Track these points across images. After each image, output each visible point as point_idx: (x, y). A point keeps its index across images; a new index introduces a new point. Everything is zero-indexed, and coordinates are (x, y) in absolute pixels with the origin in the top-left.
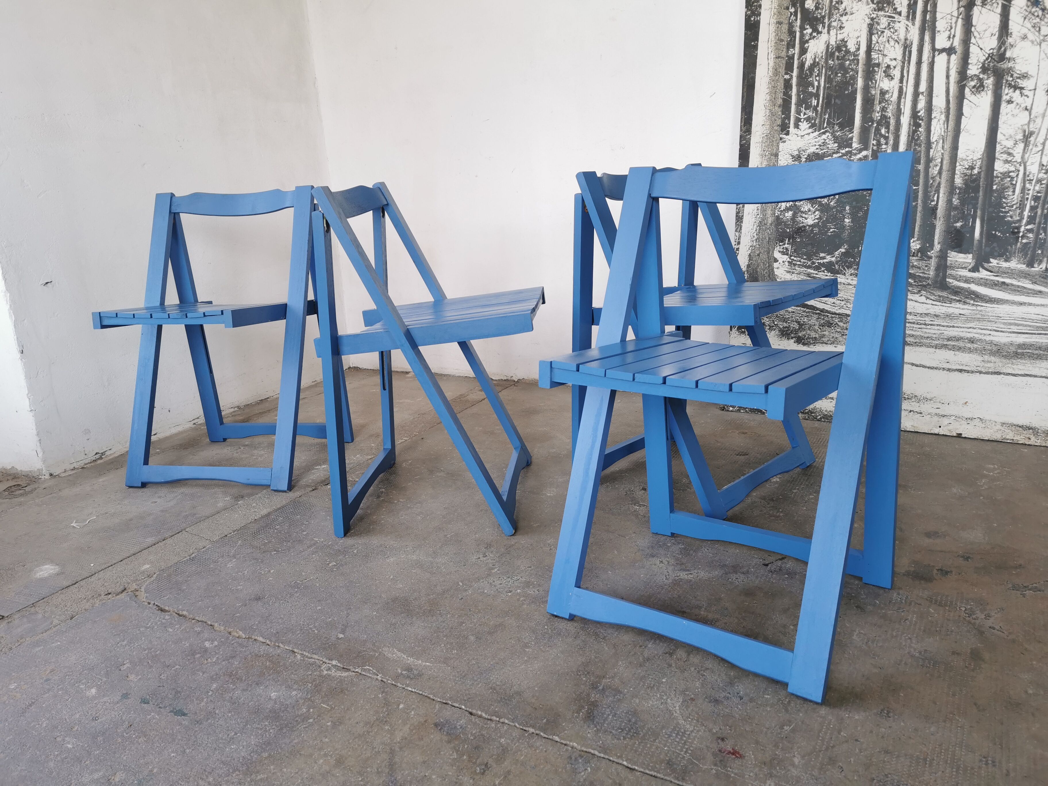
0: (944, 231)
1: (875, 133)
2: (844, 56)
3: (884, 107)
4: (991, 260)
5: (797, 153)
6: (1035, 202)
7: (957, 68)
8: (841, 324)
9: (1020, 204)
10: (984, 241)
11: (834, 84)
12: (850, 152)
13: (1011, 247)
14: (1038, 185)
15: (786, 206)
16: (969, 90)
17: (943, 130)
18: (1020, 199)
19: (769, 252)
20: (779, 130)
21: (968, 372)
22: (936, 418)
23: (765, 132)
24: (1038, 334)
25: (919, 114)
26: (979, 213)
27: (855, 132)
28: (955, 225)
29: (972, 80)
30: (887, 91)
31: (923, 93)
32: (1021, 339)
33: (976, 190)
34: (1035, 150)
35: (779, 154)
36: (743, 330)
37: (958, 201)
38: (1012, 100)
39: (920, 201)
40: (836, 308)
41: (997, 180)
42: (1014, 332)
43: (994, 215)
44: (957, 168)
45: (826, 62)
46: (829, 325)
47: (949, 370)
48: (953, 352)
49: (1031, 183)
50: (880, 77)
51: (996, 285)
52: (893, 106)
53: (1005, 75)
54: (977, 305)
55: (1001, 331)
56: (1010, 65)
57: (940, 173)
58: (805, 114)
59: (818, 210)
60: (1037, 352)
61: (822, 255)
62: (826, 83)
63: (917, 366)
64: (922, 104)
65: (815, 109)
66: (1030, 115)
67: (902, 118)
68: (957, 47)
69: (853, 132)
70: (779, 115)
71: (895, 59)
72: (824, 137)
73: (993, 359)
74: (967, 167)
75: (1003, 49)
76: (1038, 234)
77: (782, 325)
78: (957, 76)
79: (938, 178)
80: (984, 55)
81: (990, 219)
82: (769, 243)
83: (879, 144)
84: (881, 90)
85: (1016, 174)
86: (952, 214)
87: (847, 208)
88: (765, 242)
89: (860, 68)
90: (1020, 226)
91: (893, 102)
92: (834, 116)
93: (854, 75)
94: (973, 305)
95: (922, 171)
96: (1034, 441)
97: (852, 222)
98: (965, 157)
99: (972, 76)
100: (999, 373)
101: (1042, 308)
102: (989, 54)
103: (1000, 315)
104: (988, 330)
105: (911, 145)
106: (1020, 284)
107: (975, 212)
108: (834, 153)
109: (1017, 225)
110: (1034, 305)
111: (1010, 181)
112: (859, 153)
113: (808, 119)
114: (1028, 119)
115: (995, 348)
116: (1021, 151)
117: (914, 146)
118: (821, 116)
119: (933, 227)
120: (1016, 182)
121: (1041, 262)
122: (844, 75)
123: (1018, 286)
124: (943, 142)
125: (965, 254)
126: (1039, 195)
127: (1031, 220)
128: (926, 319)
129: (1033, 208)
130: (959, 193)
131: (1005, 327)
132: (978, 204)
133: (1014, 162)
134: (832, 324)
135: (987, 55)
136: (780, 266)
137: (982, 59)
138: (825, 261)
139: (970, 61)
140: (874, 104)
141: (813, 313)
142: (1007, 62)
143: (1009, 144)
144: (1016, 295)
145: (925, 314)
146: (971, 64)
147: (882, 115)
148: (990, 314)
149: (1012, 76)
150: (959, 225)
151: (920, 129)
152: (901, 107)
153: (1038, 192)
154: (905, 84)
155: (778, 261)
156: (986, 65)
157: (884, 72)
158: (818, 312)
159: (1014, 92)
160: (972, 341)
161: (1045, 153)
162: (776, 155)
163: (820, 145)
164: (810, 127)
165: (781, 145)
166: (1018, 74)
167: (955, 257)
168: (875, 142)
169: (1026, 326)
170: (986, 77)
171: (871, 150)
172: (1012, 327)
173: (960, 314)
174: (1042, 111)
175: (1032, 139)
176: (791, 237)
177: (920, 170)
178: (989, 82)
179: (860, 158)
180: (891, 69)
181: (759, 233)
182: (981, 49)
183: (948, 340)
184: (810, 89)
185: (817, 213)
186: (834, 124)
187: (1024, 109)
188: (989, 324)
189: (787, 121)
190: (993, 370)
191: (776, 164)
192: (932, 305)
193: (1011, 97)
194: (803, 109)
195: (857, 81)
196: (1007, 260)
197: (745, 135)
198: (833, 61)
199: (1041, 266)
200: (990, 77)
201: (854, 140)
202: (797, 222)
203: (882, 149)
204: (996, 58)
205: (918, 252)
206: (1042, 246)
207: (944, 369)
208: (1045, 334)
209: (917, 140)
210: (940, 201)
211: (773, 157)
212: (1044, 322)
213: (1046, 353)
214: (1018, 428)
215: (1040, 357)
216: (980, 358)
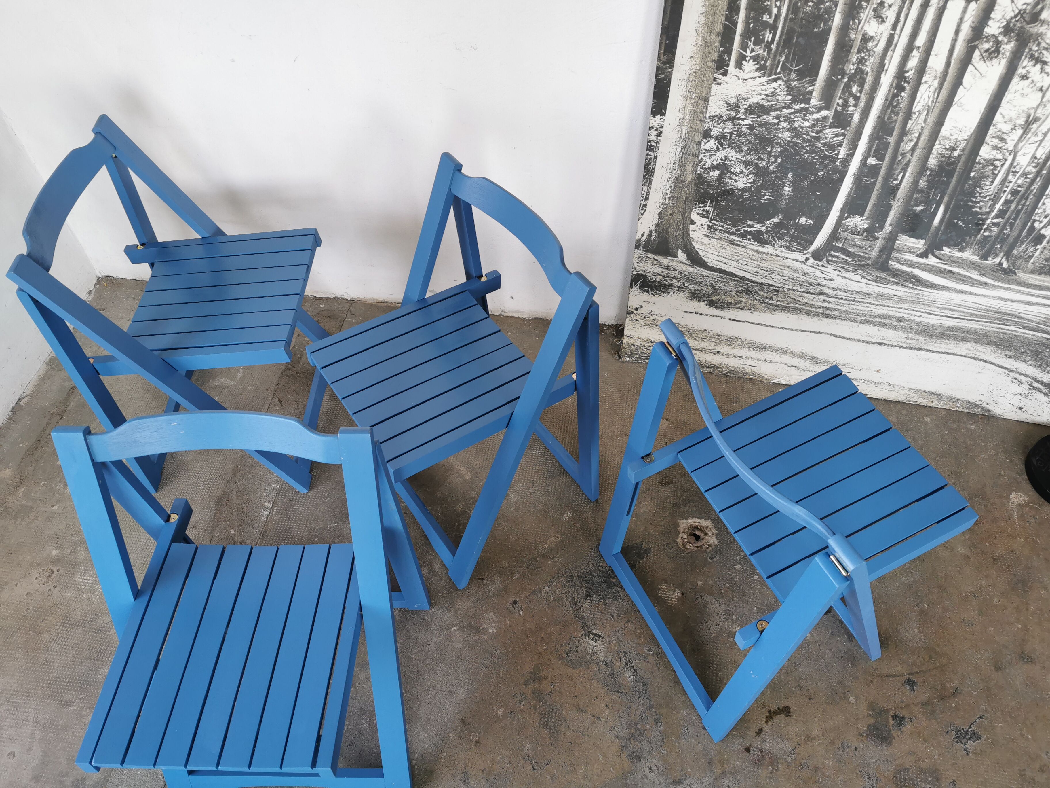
0: (901, 213)
1: (843, 90)
3: (863, 58)
4: (944, 248)
5: (734, 100)
6: (1012, 196)
7: (973, 22)
8: (762, 293)
9: (995, 196)
10: (942, 228)
11: (801, 15)
12: (806, 110)
13: (970, 238)
14: (1022, 179)
15: (712, 164)
16: (979, 54)
17: (931, 99)
18: (996, 190)
19: (685, 214)
20: (713, 67)
21: (888, 345)
23: (693, 67)
24: (970, 320)
25: (907, 75)
26: (946, 199)
27: (817, 85)
28: (914, 208)
29: (987, 41)
30: (872, 37)
31: (919, 47)
32: (951, 323)
33: (950, 174)
34: (1034, 139)
35: (711, 98)
36: (647, 289)
37: (925, 183)
38: (1028, 76)
39: (880, 178)
40: (758, 277)
41: (977, 167)
42: (946, 317)
43: (962, 203)
44: (935, 147)
46: (748, 292)
47: (869, 342)
48: (876, 328)
49: (1015, 176)
50: (867, 16)
51: (941, 272)
52: (875, 58)
53: (1029, 42)
54: (915, 289)
55: (933, 314)
56: (1042, 29)
57: (913, 150)
58: (753, 51)
59: (753, 173)
60: (963, 335)
61: (750, 222)
62: (790, 12)
63: (836, 336)
64: (913, 63)
65: (768, 46)
66: (1043, 97)
67: (883, 76)
69: (814, 85)
70: (716, 47)
72: (775, 85)
73: (917, 337)
74: (948, 147)
75: (1040, 7)
76: (1004, 228)
77: (692, 288)
78: (970, 32)
79: (909, 156)
80: (1013, 11)
81: (957, 207)
82: (685, 203)
83: (845, 105)
84: (864, 35)
85: (1001, 163)
86: (915, 196)
87: (790, 175)
88: (681, 201)
90: (987, 219)
91: (876, 54)
92: (793, 60)
93: (831, 8)
94: (911, 288)
95: (892, 144)
96: (936, 404)
97: (793, 191)
98: (948, 136)
99: (989, 36)
100: (919, 349)
101: (982, 298)
102: (1020, 11)
103: (937, 300)
104: (920, 312)
105: (886, 112)
106: (967, 274)
107: (942, 197)
108: (784, 108)
109: (984, 217)
110: (975, 294)
111: (992, 170)
112: (817, 113)
113: (756, 59)
114: (1039, 102)
115: (922, 328)
116: (1017, 139)
117: (890, 114)
118: (775, 56)
119: (889, 208)
120: (999, 172)
121: (997, 256)
123: (965, 276)
124: (927, 114)
125: (917, 238)
126: (1019, 189)
127: (1001, 213)
128: (857, 296)
129: (1007, 202)
130: (930, 175)
131: (939, 311)
132: (947, 189)
133: (1004, 149)
134: (751, 292)
135: (1017, 11)
136: (697, 229)
137: (1010, 14)
138: (753, 229)
139: (992, 16)
140: (850, 52)
141: (731, 280)
142: (1039, 25)
143: (1006, 128)
144: (959, 283)
145: (857, 292)
146: (993, 19)
147: (857, 68)
148: (927, 298)
149: (1039, 44)
150: (919, 208)
151: (903, 94)
152: (886, 61)
153: (1019, 186)
154: (898, 31)
155: (695, 223)
156: (1011, 25)
157: (875, 10)
158: (737, 279)
159: (1034, 65)
160: (900, 320)
161: (1042, 145)
162: (706, 100)
163: (767, 95)
164: (757, 70)
165: (714, 87)
166: (1047, 44)
167: (904, 241)
168: (840, 102)
169: (960, 312)
170: (1006, 40)
171: (833, 111)
172: (945, 311)
173: (895, 295)
175: (1034, 126)
176: (714, 200)
177: (889, 143)
178: (1008, 48)
179: (818, 118)
180: (884, 7)
181: (674, 190)
182: (1013, 1)
183: (875, 317)
184: (766, 17)
185: (751, 176)
186: (791, 71)
187: (1038, 89)
188: (923, 307)
189: (726, 56)
190: (914, 346)
191: (704, 110)
192: (867, 284)
193: (1028, 72)
194: (751, 44)
195: (834, 16)
196: (960, 251)
197: (665, 67)
199: (994, 260)
200: (1011, 42)
201: (814, 94)
202: (723, 183)
203: (848, 111)
204: (1027, 17)
205: (864, 232)
206: (1003, 241)
207: (863, 341)
208: (977, 321)
209: (896, 106)
210: (905, 180)
211: (701, 102)
212: (980, 310)
213: (972, 336)
214: (924, 394)
215: (964, 340)
216: (903, 335)
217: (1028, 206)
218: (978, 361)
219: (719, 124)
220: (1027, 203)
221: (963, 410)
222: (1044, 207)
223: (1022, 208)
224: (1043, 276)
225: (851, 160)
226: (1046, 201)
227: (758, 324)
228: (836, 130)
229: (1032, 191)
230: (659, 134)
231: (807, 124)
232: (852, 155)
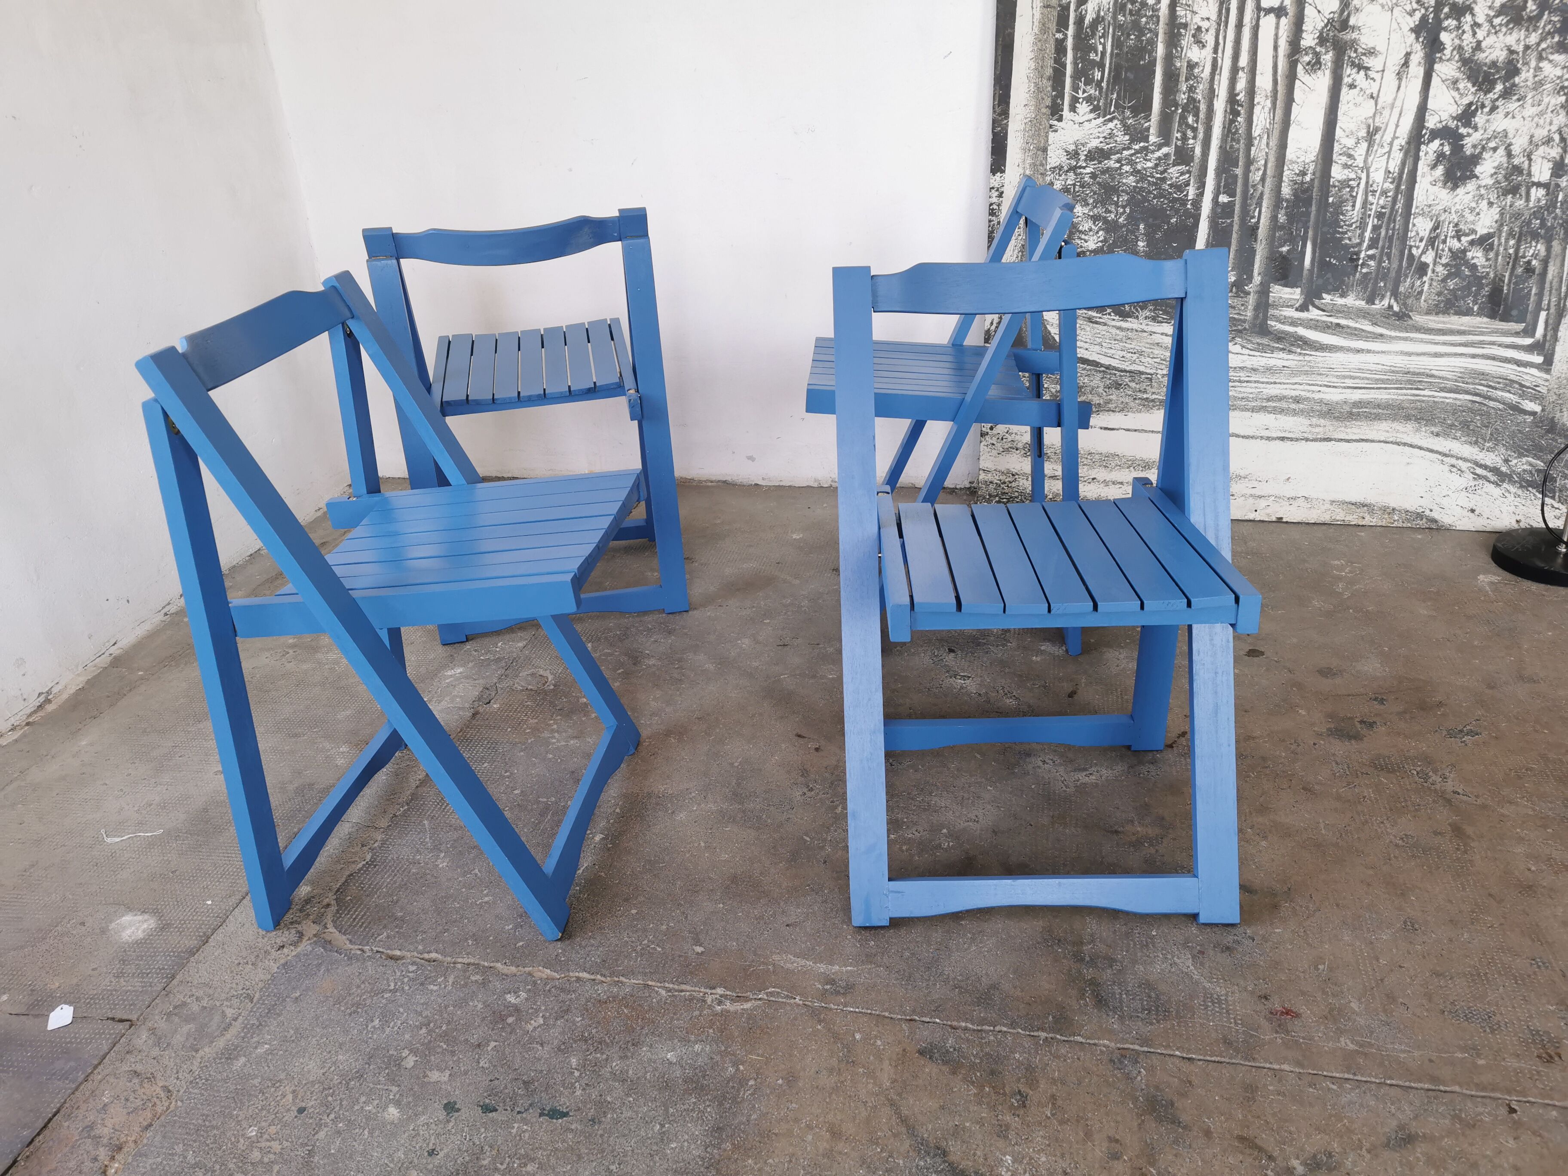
0: (1267, 258)
1: (1179, 122)
2: (1140, 10)
3: (1192, 86)
4: (1324, 295)
5: (1073, 147)
6: (1378, 220)
7: (1288, 37)
8: (1133, 385)
9: (1361, 223)
10: (1315, 270)
11: (1125, 50)
12: (1145, 149)
13: (1349, 278)
14: (1383, 198)
16: (1302, 67)
17: (1268, 121)
18: (1360, 216)
20: (1048, 113)
21: (1291, 439)
22: (1251, 500)
23: (1029, 116)
24: (1377, 388)
25: (1238, 98)
26: (1310, 233)
27: (1152, 120)
28: (1280, 249)
29: (1306, 54)
30: (1197, 63)
31: (1243, 68)
32: (1357, 396)
33: (1308, 202)
34: (1381, 151)
35: (1049, 148)
37: (1285, 217)
38: (1355, 84)
39: (1236, 218)
40: (1126, 364)
41: (1334, 191)
42: (1349, 387)
43: (1328, 236)
44: (1284, 174)
45: (1115, 17)
46: (1118, 386)
47: (1268, 438)
48: (1272, 416)
49: (1375, 196)
50: (1188, 42)
51: (1329, 327)
52: (1204, 85)
53: (1347, 50)
54: (1305, 354)
55: (1334, 387)
56: (1354, 35)
57: (1263, 179)
58: (1084, 92)
59: (1103, 230)
60: (1375, 411)
62: (1114, 48)
64: (1241, 84)
65: (1099, 84)
66: (1376, 105)
67: (1215, 102)
68: (1289, 7)
69: (1150, 121)
70: (1048, 92)
71: (1208, 19)
72: (1111, 125)
73: (1322, 422)
74: (1297, 172)
75: (1346, 13)
76: (1380, 262)
78: (1287, 47)
79: (1260, 187)
80: (1322, 21)
81: (1325, 242)
83: (1185, 138)
84: (1188, 62)
85: (1357, 183)
86: (1277, 235)
87: (1142, 226)
89: (1161, 29)
90: (1360, 252)
91: (1204, 80)
92: (1125, 97)
93: (1152, 39)
94: (1300, 354)
95: (1240, 176)
96: (1369, 520)
97: (1148, 246)
98: (1295, 159)
99: (1306, 48)
100: (1329, 440)
101: (1383, 355)
102: (1329, 20)
103: (1332, 366)
104: (1317, 385)
105: (1226, 141)
106: (1357, 325)
107: (1306, 232)
108: (1124, 149)
109: (1356, 250)
110: (1374, 352)
111: (1349, 192)
112: (1158, 150)
113: (1089, 100)
114: (1374, 110)
115: (1325, 409)
116: (1364, 153)
117: (1231, 142)
118: (1107, 95)
119: (1253, 252)
120: (1357, 193)
121: (1383, 297)
122: (1139, 38)
123: (1356, 329)
124: (1268, 138)
125: (1292, 288)
126: (1383, 210)
127: (1373, 243)
128: (1241, 374)
129: (1376, 228)
130: (1287, 207)
131: (1339, 381)
132: (1309, 221)
133: (1355, 167)
134: (1121, 385)
135: (1326, 21)
137: (1320, 25)
139: (1304, 28)
140: (1178, 81)
141: (1096, 371)
142: (1351, 32)
143: (1350, 142)
144: (1352, 340)
145: (1240, 368)
146: (1306, 31)
147: (1189, 96)
148: (1320, 365)
149: (1356, 51)
150: (1285, 249)
151: (1239, 119)
152: (1215, 86)
153: (1382, 207)
154: (1220, 54)
156: (1325, 35)
157: (1194, 36)
158: (1103, 369)
159: (1358, 73)
160: (1297, 400)
161: (1392, 156)
162: (1045, 150)
163: (1105, 138)
164: (1091, 111)
165: (1051, 135)
166: (1363, 49)
167: (1280, 292)
168: (1179, 135)
169: (1363, 379)
170: (1324, 51)
171: (1174, 147)
172: (1346, 381)
173: (1284, 367)
174: (1390, 101)
175: (1378, 137)
177: (1237, 175)
178: (1328, 58)
179: (1159, 157)
180: (1202, 32)
182: (1319, 12)
183: (1268, 400)
184: (1092, 56)
185: (1101, 233)
186: (1125, 108)
187: (1369, 96)
188: (1319, 378)
189: (1059, 101)
190: (1322, 436)
191: (1044, 162)
192: (1249, 355)
193: (1354, 80)
194: (1082, 85)
195: (1156, 47)
196: (1343, 295)
197: (1000, 119)
198: (1124, 16)
199: (1383, 303)
200: (1329, 51)
201: (1152, 131)
203: (1188, 144)
204: (1337, 25)
205: (1232, 286)
206: (1384, 278)
207: (1262, 438)
208: (1386, 388)
209: (1235, 133)
210: (1262, 217)
211: (1039, 153)
212: (1385, 373)
213: (1385, 412)
214: (1350, 506)
215: (1378, 417)
216: (1307, 422)
217: (1399, 229)
218: (1401, 447)
219: (1060, 176)
220: (1397, 227)
221: (1405, 525)
222: (1415, 229)
223: (1393, 234)
224: (1441, 315)
225: (1201, 201)
226: (1415, 221)
227: (1135, 430)
228: (1180, 168)
229: (1397, 212)
230: (1001, 195)
231: (1149, 164)
232: (1202, 194)
